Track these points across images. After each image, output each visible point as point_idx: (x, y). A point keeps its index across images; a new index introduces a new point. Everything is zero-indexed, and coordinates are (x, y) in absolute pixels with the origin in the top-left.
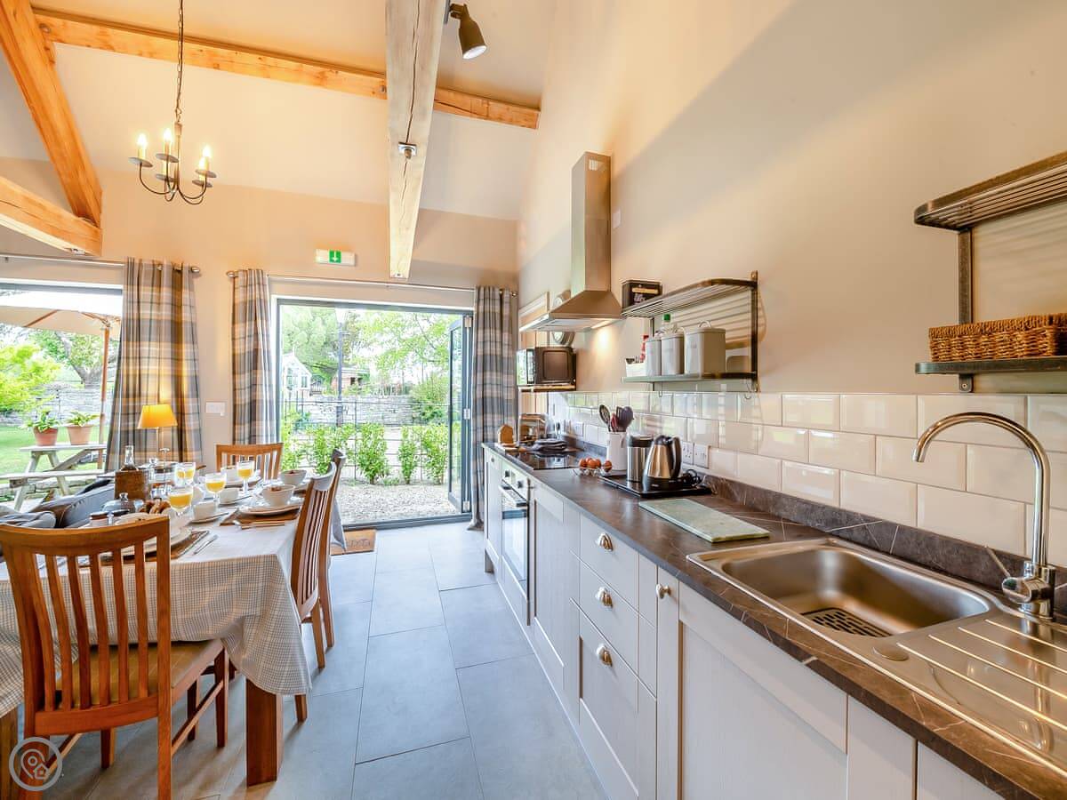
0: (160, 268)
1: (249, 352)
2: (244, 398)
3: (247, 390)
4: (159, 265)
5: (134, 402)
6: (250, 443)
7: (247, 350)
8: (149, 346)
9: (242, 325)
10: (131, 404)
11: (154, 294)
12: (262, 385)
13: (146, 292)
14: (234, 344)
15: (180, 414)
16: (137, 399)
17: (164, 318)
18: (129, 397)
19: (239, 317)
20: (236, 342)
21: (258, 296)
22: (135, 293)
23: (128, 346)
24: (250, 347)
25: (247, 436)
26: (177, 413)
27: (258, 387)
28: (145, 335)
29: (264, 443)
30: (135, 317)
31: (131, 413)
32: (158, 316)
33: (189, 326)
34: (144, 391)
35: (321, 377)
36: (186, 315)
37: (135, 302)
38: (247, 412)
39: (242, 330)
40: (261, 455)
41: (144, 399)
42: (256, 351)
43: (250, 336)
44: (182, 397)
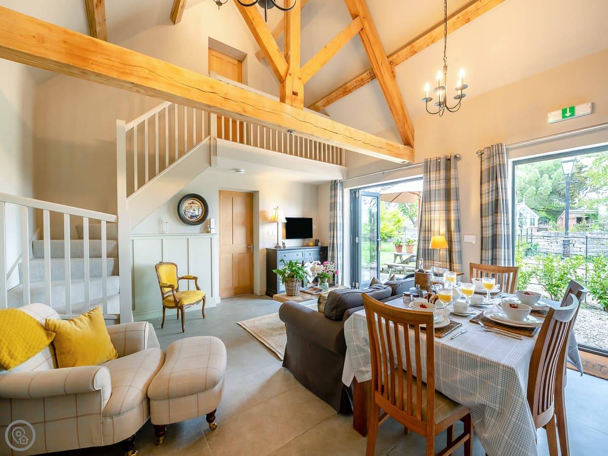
0: (439, 161)
1: (492, 202)
2: (488, 233)
3: (490, 228)
4: (439, 159)
5: (428, 234)
6: (492, 264)
7: (490, 200)
8: (435, 204)
9: (487, 184)
10: (427, 235)
11: (437, 175)
12: (501, 224)
13: (433, 175)
14: (481, 198)
15: (450, 241)
16: (429, 233)
17: (442, 187)
18: (425, 231)
19: (485, 179)
20: (483, 196)
21: (498, 163)
22: (429, 177)
23: (425, 205)
24: (492, 198)
25: (490, 258)
26: (449, 241)
27: (499, 226)
28: (433, 199)
29: (503, 265)
30: (428, 189)
31: (427, 240)
32: (439, 187)
33: (454, 190)
34: (432, 229)
35: (546, 218)
36: (453, 184)
37: (428, 182)
38: (491, 242)
39: (487, 187)
40: (500, 274)
41: (432, 233)
42: (497, 200)
43: (492, 191)
44: (451, 232)
